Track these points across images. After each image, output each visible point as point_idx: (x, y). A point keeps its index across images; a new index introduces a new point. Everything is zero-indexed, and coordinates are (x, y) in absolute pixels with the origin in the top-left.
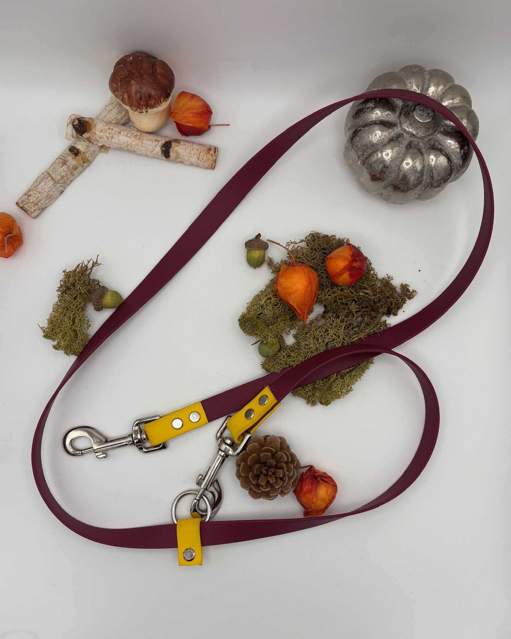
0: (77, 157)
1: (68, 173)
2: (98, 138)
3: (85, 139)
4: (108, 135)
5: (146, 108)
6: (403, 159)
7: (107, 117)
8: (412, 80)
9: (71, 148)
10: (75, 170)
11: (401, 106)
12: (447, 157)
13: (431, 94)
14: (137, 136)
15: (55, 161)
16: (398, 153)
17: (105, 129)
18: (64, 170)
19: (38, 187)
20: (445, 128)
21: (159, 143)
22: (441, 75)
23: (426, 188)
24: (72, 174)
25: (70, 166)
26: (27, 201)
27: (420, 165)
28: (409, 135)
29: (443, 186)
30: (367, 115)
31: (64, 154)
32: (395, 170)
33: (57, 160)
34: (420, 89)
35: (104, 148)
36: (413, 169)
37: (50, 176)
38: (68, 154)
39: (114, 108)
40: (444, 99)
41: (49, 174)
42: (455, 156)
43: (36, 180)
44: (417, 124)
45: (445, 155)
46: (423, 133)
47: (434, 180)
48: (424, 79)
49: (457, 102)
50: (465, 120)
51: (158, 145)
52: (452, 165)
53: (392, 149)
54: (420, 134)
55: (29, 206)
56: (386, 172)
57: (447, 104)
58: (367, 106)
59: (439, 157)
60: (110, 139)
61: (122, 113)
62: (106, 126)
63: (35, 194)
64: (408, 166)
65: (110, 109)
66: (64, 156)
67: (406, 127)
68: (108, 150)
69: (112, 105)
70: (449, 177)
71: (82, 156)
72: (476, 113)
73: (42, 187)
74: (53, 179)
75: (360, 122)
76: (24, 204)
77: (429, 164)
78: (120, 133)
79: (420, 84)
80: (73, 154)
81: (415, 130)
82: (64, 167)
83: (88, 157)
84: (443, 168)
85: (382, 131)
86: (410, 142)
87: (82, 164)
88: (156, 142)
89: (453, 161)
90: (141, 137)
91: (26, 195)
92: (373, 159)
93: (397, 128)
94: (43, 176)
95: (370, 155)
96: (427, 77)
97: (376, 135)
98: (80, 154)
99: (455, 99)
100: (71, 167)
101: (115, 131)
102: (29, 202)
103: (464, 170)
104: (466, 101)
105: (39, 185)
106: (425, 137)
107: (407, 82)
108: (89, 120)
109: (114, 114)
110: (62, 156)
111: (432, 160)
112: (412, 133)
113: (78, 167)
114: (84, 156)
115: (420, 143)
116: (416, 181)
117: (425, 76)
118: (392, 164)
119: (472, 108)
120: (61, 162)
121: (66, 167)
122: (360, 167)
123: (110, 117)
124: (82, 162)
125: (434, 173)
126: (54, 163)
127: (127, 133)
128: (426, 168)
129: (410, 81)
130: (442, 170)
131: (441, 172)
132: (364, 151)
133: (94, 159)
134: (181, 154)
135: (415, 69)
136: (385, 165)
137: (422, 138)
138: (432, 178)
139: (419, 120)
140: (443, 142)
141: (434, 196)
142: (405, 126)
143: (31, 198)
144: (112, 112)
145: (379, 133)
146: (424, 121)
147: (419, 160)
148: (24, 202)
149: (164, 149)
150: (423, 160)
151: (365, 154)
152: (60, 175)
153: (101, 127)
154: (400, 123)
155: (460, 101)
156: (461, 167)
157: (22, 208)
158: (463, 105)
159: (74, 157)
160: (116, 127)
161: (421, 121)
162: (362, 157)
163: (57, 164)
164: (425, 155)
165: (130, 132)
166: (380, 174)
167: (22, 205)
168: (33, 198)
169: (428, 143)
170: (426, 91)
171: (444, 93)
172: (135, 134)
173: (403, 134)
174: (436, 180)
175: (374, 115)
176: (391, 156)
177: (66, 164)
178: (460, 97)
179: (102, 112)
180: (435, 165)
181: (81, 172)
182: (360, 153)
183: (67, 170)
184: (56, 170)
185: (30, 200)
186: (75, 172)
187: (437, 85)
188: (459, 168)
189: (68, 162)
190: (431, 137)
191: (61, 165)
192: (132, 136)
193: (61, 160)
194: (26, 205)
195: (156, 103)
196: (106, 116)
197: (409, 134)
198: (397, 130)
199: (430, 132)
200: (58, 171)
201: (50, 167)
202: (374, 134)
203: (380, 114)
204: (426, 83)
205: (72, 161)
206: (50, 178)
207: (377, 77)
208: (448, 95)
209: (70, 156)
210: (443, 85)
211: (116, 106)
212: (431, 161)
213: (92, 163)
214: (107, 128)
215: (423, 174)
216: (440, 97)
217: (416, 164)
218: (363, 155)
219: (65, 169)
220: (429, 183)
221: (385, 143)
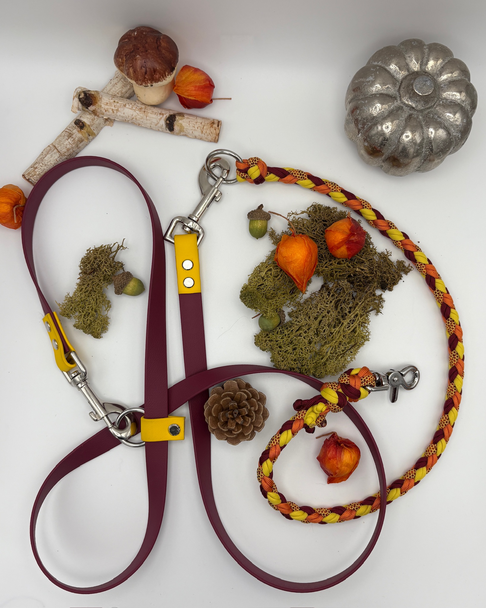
0: (82, 131)
1: (74, 145)
2: (104, 111)
3: (90, 112)
4: (114, 108)
5: (151, 82)
6: (403, 132)
7: (111, 91)
8: (412, 54)
9: (77, 121)
10: (80, 143)
11: (401, 80)
12: (446, 130)
13: (430, 68)
14: (142, 109)
15: (61, 134)
16: (398, 126)
17: (110, 102)
18: (69, 143)
19: (44, 159)
20: (444, 101)
21: (163, 116)
22: (440, 49)
23: (425, 160)
24: (77, 146)
25: (75, 138)
26: (33, 173)
27: (419, 138)
28: (409, 108)
29: (442, 158)
30: (367, 88)
31: (70, 127)
32: (395, 143)
33: (62, 133)
34: (419, 63)
35: (109, 121)
36: (413, 141)
37: (56, 148)
38: (73, 127)
39: (119, 81)
40: (443, 72)
41: (55, 146)
42: (454, 130)
43: (42, 152)
44: (416, 98)
45: (444, 128)
46: (423, 106)
47: (434, 152)
48: (423, 53)
49: (455, 75)
50: (464, 93)
51: (163, 118)
52: (451, 137)
53: (392, 122)
54: (420, 107)
55: (35, 179)
56: (386, 144)
57: (446, 78)
58: (367, 80)
59: (438, 130)
60: (115, 112)
61: (127, 86)
62: (112, 99)
63: (42, 167)
64: (408, 139)
65: (115, 82)
66: (70, 129)
67: (406, 101)
68: (113, 123)
69: (117, 78)
70: (448, 149)
71: (87, 130)
72: (474, 86)
73: (48, 160)
74: (59, 152)
75: (360, 95)
76: (31, 177)
77: (429, 137)
78: (125, 106)
79: (420, 58)
80: (78, 127)
81: (414, 103)
82: (69, 140)
83: (93, 130)
84: (443, 141)
85: (382, 104)
86: (410, 115)
87: (88, 137)
88: (161, 115)
89: (452, 134)
90: (146, 110)
91: (32, 167)
92: (374, 132)
93: (397, 102)
94: (49, 148)
95: (371, 128)
96: (426, 51)
97: (376, 108)
98: (85, 127)
99: (454, 73)
100: (76, 140)
101: (120, 104)
102: (36, 174)
103: (463, 142)
104: (465, 74)
105: (45, 157)
106: (425, 110)
107: (407, 56)
108: (95, 93)
109: (119, 88)
110: (68, 129)
111: (432, 133)
112: (412, 106)
113: (84, 139)
114: (89, 129)
115: (420, 116)
116: (416, 154)
117: (425, 50)
118: (392, 137)
119: (471, 82)
120: (67, 135)
121: (72, 140)
122: (360, 139)
123: (115, 90)
124: (87, 135)
125: (433, 145)
126: (60, 136)
127: (131, 106)
128: (425, 141)
129: (410, 55)
130: (441, 142)
131: (440, 144)
132: (364, 124)
133: (99, 132)
134: (185, 128)
135: (414, 43)
136: (385, 138)
137: (421, 111)
138: (432, 150)
139: (418, 93)
140: (443, 116)
141: (433, 168)
142: (404, 100)
143: (37, 170)
144: (117, 86)
145: (379, 106)
146: (423, 94)
147: (418, 133)
148: (31, 174)
149: (168, 122)
150: (423, 133)
151: (365, 126)
152: (66, 147)
153: (107, 101)
154: (400, 97)
155: (459, 74)
156: (459, 140)
157: (28, 180)
158: (462, 79)
159: (79, 130)
160: (121, 100)
161: (420, 94)
162: (362, 130)
163: (63, 136)
164: (424, 128)
165: (135, 105)
166: (380, 146)
167: (28, 177)
168: (39, 170)
169: (427, 116)
170: (425, 65)
171: (442, 67)
172: (140, 107)
173: (402, 107)
174: (435, 152)
175: (374, 89)
176: (390, 129)
177: (72, 137)
178: (459, 71)
179: (107, 86)
180: (434, 137)
181: (86, 144)
182: (360, 126)
183: (73, 142)
184: (62, 143)
185: (36, 172)
186: (80, 145)
187: (436, 59)
188: (458, 141)
189: (74, 135)
190: (430, 110)
191: (67, 138)
192: (137, 109)
193: (67, 133)
194: (32, 178)
195: (161, 77)
196: (111, 89)
197: (409, 106)
198: (397, 103)
199: (429, 105)
200: (64, 144)
201: (56, 140)
202: (374, 107)
203: (380, 87)
204: (426, 57)
205: (77, 134)
206: (55, 151)
207: (377, 51)
208: (447, 69)
209: (75, 129)
210: (442, 59)
211: (120, 79)
212: (430, 134)
213: (97, 135)
214: (112, 101)
215: (423, 147)
216: (439, 71)
217: (416, 137)
218: (363, 128)
219: (71, 142)
220: (428, 155)
221: (385, 116)
